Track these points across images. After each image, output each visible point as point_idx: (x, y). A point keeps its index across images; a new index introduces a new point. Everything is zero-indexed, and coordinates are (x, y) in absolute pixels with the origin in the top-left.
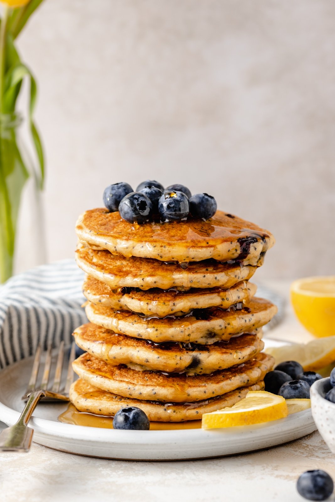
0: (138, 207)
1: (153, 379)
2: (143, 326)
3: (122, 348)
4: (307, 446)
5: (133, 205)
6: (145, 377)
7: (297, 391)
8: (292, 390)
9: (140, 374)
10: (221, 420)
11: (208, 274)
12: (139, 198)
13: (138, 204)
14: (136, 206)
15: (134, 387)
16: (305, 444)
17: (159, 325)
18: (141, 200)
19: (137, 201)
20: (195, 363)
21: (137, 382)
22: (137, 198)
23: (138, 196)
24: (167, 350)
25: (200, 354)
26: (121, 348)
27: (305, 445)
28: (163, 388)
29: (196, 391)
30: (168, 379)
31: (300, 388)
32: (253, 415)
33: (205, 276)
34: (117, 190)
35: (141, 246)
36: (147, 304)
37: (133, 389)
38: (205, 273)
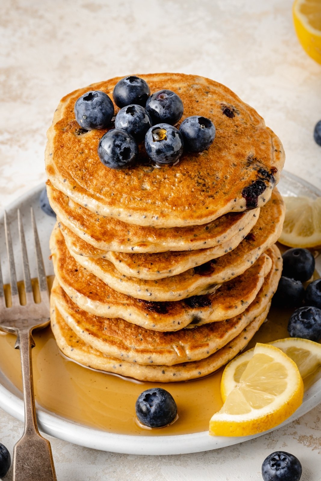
0: (121, 158)
1: (148, 338)
2: (133, 285)
3: (111, 308)
5: (115, 155)
6: (138, 335)
7: (311, 330)
8: (305, 329)
9: (133, 329)
10: (231, 429)
11: (209, 240)
12: (121, 144)
13: (121, 153)
14: (118, 155)
15: (127, 354)
17: (153, 288)
18: (124, 147)
19: (119, 149)
20: (196, 320)
21: (130, 344)
22: (120, 145)
23: (120, 142)
24: (164, 313)
25: (201, 312)
26: (109, 308)
28: (161, 355)
29: (198, 354)
30: (165, 337)
31: (314, 326)
32: (266, 420)
33: (205, 243)
34: (91, 110)
35: (129, 214)
36: (138, 272)
37: (126, 356)
38: (205, 239)
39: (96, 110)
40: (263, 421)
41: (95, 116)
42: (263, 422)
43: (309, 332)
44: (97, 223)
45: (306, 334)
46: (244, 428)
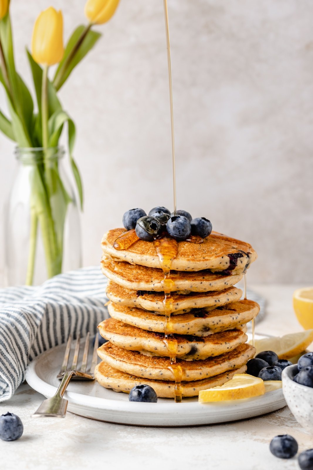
1: (160, 363)
2: (153, 321)
4: (280, 418)
5: (146, 226)
6: (154, 362)
7: (272, 375)
8: (269, 374)
9: (150, 359)
10: (214, 395)
11: (205, 281)
13: (150, 226)
14: (148, 227)
16: (278, 416)
18: (152, 223)
19: (149, 223)
20: (194, 351)
21: (148, 366)
22: (150, 221)
23: (150, 219)
25: (197, 344)
26: (136, 339)
28: (168, 370)
29: (193, 373)
31: (275, 372)
32: (238, 392)
33: (202, 283)
34: (133, 214)
35: (153, 259)
36: (157, 303)
37: (145, 370)
38: (202, 280)
39: (136, 214)
40: (236, 391)
41: (136, 217)
42: (236, 393)
43: (271, 376)
44: (132, 276)
45: (269, 377)
46: (223, 395)
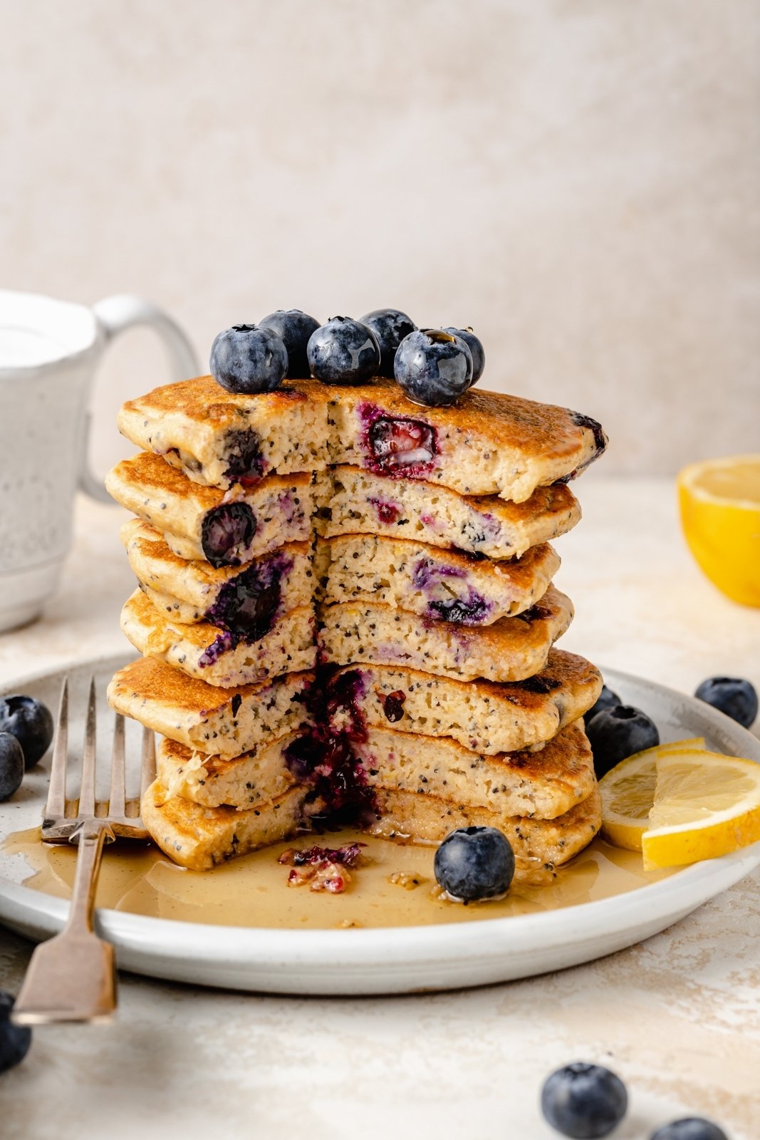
4: (699, 989)
16: (692, 981)
27: (692, 986)
